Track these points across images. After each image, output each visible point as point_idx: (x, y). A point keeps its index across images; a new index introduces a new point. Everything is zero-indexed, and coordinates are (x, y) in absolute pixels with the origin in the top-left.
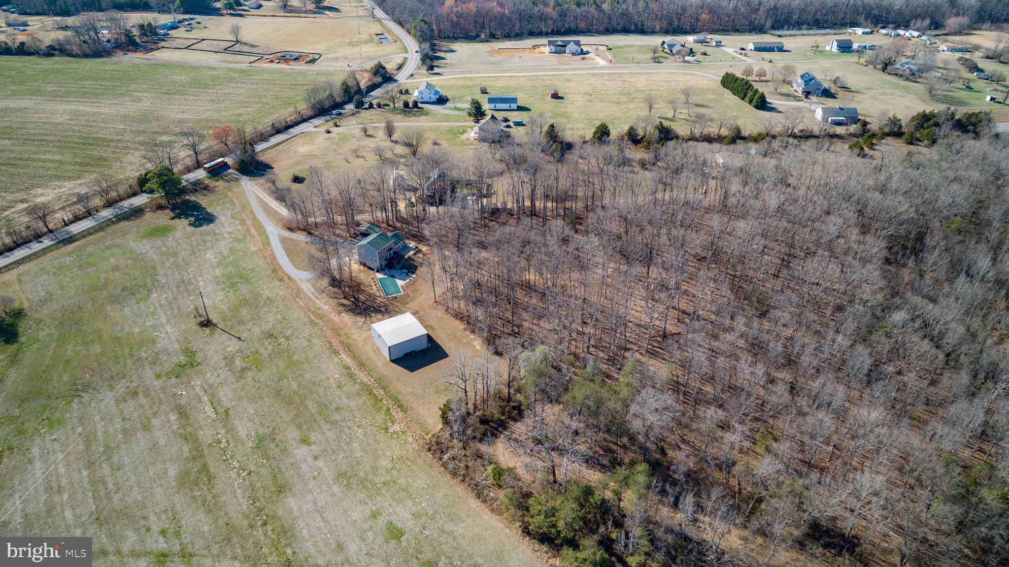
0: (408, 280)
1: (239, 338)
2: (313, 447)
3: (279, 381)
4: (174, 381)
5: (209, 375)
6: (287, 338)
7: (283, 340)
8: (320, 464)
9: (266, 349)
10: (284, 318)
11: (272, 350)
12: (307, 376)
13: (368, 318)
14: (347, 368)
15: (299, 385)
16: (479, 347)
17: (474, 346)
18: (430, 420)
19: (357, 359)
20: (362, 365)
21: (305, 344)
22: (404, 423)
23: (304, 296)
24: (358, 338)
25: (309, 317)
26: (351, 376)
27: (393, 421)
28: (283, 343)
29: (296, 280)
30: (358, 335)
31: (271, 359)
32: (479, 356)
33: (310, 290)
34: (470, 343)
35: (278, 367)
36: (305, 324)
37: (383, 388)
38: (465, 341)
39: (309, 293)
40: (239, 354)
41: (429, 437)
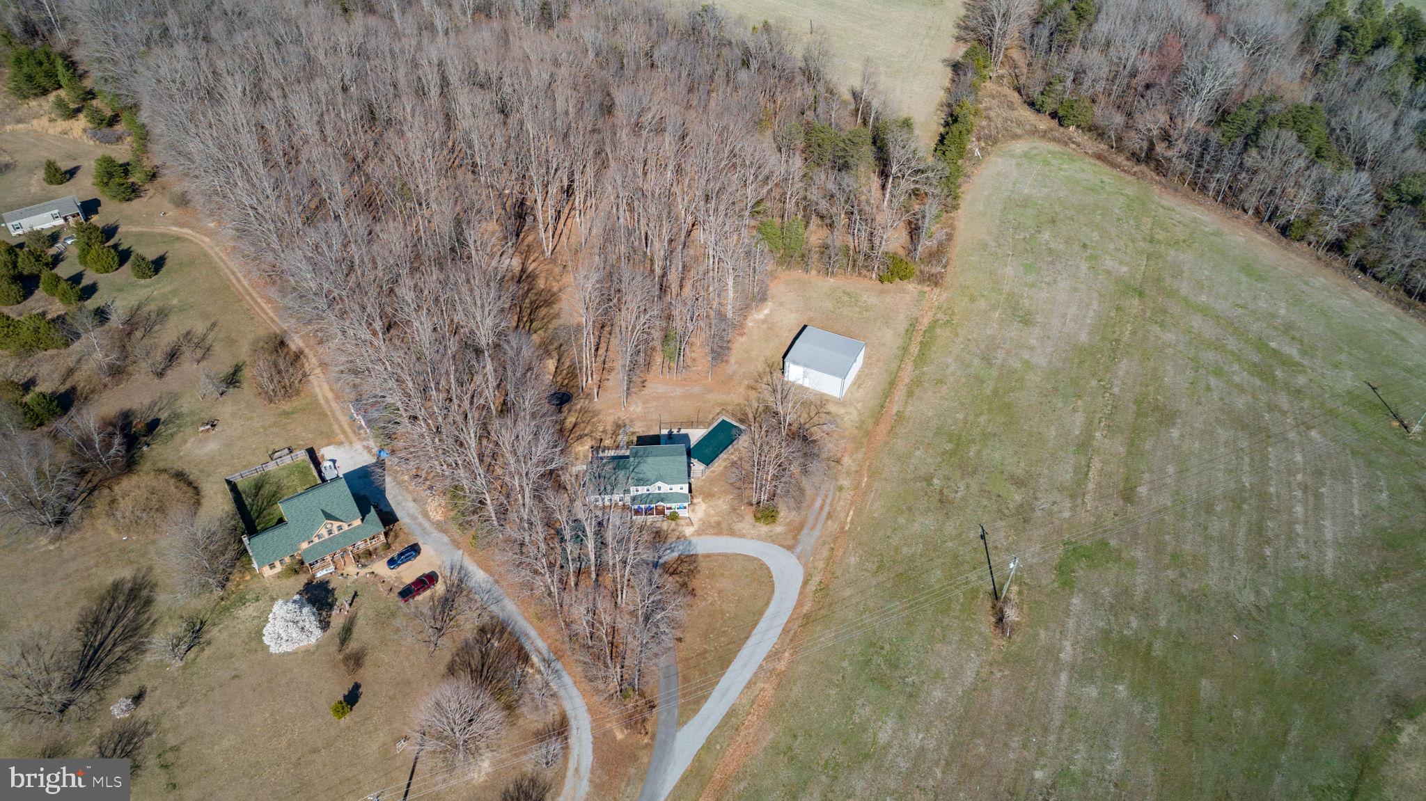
0: (683, 431)
1: (983, 537)
2: (1027, 357)
3: (995, 435)
4: (1113, 543)
5: (1067, 514)
6: (928, 479)
7: (936, 481)
8: (1033, 342)
9: (968, 487)
10: (900, 511)
11: (962, 478)
12: (960, 416)
13: (807, 426)
14: (910, 393)
15: (978, 416)
16: (766, 311)
17: (767, 316)
18: (908, 298)
19: (888, 394)
20: (892, 384)
21: (918, 453)
22: (929, 313)
23: (833, 526)
24: (854, 415)
25: (869, 486)
26: (917, 382)
27: (936, 321)
28: (941, 476)
29: (805, 566)
30: (850, 417)
31: (976, 468)
32: (781, 304)
33: (812, 528)
34: (764, 321)
35: (979, 451)
36: (886, 479)
37: (905, 350)
38: (765, 326)
39: (819, 526)
40: (1006, 511)
41: (927, 289)
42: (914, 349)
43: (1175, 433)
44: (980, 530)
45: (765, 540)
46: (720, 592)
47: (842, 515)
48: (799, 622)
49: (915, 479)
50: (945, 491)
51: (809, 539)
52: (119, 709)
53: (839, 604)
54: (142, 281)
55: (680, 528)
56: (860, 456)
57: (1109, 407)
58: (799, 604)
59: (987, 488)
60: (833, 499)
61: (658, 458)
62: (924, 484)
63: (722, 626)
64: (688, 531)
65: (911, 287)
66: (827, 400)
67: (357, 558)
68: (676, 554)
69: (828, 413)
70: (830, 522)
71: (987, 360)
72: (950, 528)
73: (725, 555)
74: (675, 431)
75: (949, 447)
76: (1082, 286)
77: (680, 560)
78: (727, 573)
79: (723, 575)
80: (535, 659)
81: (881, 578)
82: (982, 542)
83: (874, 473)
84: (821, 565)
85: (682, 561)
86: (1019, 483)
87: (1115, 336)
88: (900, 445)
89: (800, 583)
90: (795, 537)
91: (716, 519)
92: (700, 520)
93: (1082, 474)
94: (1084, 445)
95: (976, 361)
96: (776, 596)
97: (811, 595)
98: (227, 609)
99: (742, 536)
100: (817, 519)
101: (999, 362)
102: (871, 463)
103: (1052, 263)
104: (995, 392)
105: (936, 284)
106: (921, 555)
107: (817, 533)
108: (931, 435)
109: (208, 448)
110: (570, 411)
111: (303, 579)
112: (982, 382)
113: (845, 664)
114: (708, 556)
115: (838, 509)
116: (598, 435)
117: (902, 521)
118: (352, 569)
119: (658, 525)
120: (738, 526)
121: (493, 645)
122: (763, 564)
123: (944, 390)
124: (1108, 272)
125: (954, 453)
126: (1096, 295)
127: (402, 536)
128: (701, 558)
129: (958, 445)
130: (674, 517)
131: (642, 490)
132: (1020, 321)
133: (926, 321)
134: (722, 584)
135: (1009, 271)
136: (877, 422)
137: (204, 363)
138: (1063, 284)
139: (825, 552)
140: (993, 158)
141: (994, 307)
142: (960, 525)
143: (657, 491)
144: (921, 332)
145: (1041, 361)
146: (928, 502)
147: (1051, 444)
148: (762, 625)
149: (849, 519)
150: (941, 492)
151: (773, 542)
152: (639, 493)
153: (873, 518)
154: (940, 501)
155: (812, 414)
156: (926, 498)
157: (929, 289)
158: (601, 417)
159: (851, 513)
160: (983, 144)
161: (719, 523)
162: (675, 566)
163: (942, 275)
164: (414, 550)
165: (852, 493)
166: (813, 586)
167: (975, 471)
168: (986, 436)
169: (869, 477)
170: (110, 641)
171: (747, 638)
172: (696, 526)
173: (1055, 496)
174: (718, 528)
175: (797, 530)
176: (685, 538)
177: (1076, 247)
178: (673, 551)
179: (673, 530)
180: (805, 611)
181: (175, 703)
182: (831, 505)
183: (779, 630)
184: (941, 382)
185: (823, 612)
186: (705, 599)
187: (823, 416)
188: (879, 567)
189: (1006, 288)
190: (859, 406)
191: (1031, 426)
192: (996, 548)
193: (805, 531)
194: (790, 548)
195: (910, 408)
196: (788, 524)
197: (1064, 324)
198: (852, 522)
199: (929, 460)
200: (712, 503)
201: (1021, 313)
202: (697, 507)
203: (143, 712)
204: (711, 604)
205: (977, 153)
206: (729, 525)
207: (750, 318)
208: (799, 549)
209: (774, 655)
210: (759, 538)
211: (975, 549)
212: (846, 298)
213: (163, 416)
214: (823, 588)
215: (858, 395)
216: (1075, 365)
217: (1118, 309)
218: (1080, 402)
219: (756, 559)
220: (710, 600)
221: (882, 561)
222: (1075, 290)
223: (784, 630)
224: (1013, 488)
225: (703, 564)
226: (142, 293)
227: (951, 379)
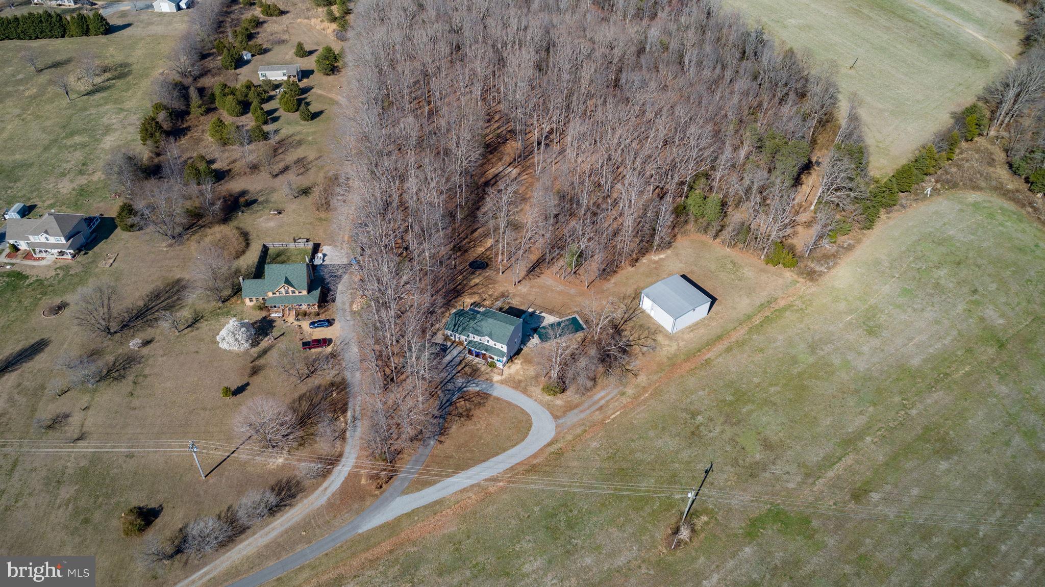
0: (543, 314)
1: (707, 472)
2: (849, 358)
3: (775, 404)
4: (815, 523)
5: (791, 485)
6: (694, 415)
7: (700, 418)
8: (866, 349)
9: (723, 432)
10: (655, 427)
11: (723, 424)
12: (757, 380)
13: (633, 343)
14: (729, 350)
15: (771, 385)
16: (662, 256)
17: (661, 259)
18: (780, 281)
19: (710, 343)
20: (719, 338)
21: (701, 393)
22: (790, 298)
23: (598, 416)
24: (674, 348)
25: (645, 401)
26: (741, 344)
27: (790, 306)
28: (707, 416)
29: (558, 433)
30: (667, 349)
31: (740, 422)
32: (677, 255)
33: (581, 412)
34: (656, 262)
35: (752, 411)
36: (662, 401)
37: (749, 317)
38: (654, 266)
39: (588, 412)
40: (741, 462)
41: (801, 280)
42: (757, 320)
43: (944, 465)
44: (709, 466)
45: (543, 406)
46: (488, 424)
47: (610, 412)
48: (526, 467)
49: (685, 410)
50: (701, 428)
51: (573, 418)
52: (134, 344)
53: (562, 469)
54: (303, 122)
55: (492, 374)
56: (656, 377)
57: (896, 423)
58: (535, 456)
59: (738, 439)
60: (612, 399)
61: (496, 321)
62: (689, 416)
63: (474, 446)
64: (496, 378)
65: (789, 275)
66: (661, 331)
67: (297, 315)
68: (478, 389)
69: (654, 340)
70: (597, 413)
71: (813, 348)
72: (685, 455)
73: (510, 404)
74: (538, 312)
75: (729, 398)
76: (946, 322)
77: (478, 394)
78: (502, 415)
79: (498, 415)
80: (349, 414)
81: (606, 465)
82: (703, 475)
83: (656, 394)
84: (569, 437)
85: (478, 395)
86: (767, 445)
87: (948, 371)
88: (691, 382)
89: (545, 443)
90: (565, 413)
91: (521, 378)
92: (510, 374)
93: (829, 461)
94: (850, 442)
95: (802, 346)
96: (523, 444)
97: (547, 453)
98: (218, 314)
99: (530, 396)
100: (590, 407)
101: (822, 353)
102: (659, 386)
103: (932, 295)
104: (800, 375)
105: (812, 279)
106: (648, 464)
107: (582, 416)
108: (722, 384)
109: (269, 224)
110: (480, 275)
111: (264, 314)
112: (796, 362)
113: (537, 509)
114: (498, 399)
115: (611, 406)
116: (484, 296)
117: (652, 434)
118: (291, 319)
119: (479, 366)
120: (532, 389)
121: (332, 395)
122: (531, 420)
123: (758, 357)
124: (982, 319)
125: (731, 404)
126: (955, 333)
127: (330, 312)
128: (492, 398)
129: (738, 400)
130: (493, 365)
131: (477, 339)
132: (866, 330)
133: (782, 303)
134: (495, 421)
135: (886, 289)
136: (686, 360)
137: (300, 177)
138: (929, 315)
139: (579, 431)
140: (940, 199)
141: (850, 312)
142: (695, 456)
143: (486, 343)
144: (773, 310)
145: (861, 365)
146: (682, 430)
147: (819, 430)
148: (500, 457)
149: (613, 416)
150: (698, 427)
151: (548, 409)
152: (475, 340)
153: (632, 423)
154: (693, 433)
155: (642, 337)
156: (683, 426)
157: (803, 280)
158: (496, 285)
159: (618, 413)
160: (939, 186)
161: (520, 381)
162: (472, 396)
163: (821, 274)
164: (330, 322)
165: (629, 400)
166: (552, 449)
167: (738, 423)
168: (767, 402)
169: (651, 394)
170: (157, 308)
171: (484, 461)
172: (504, 377)
173: (793, 468)
174: (517, 384)
175: (570, 407)
176: (491, 380)
177: (966, 290)
178: (477, 386)
179: (487, 373)
180: (535, 462)
181: (161, 352)
182: (608, 402)
183: (509, 466)
184: (761, 350)
185: (547, 468)
186: (475, 425)
187: (650, 341)
188: (609, 457)
189: (872, 301)
190: (682, 344)
191: (812, 410)
192: (712, 484)
193: (576, 411)
194: (556, 417)
195: (720, 359)
196: (568, 402)
197: (905, 345)
198: (614, 420)
199: (706, 402)
200: (525, 367)
201: (871, 324)
202: (514, 366)
203: (145, 351)
204: (477, 430)
205: (928, 191)
206: (527, 385)
207: (647, 257)
208: (560, 421)
209: (494, 479)
210: (541, 403)
211: (694, 478)
212: (730, 266)
213: (261, 199)
214: (559, 454)
215: (686, 336)
216: (891, 380)
217: (969, 351)
218: (871, 409)
219: (528, 414)
220: (479, 426)
221: (615, 454)
222: (937, 322)
223: (512, 467)
224: (760, 448)
225: (490, 403)
226: (298, 128)
227: (771, 351)
